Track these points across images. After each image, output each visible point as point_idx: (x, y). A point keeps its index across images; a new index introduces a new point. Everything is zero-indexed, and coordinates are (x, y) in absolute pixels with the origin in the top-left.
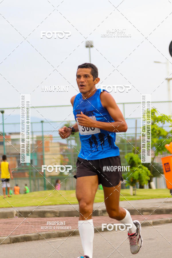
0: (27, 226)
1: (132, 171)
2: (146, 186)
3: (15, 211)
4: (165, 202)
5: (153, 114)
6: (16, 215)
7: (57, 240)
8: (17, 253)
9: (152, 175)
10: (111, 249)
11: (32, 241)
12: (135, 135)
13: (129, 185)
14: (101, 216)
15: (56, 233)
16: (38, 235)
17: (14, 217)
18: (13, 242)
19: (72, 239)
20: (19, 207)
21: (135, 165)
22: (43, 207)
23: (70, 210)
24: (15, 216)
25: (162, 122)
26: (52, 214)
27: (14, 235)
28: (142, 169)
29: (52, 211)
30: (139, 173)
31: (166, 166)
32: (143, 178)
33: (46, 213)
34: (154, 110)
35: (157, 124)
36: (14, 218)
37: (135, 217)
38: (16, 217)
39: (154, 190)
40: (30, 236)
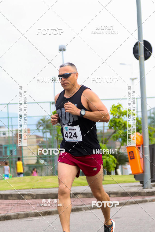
0: (7, 207)
2: (113, 172)
4: (130, 186)
5: (119, 108)
7: (34, 219)
9: (118, 163)
10: (82, 227)
11: (12, 220)
12: (103, 128)
14: (73, 198)
15: (33, 213)
16: (17, 214)
19: (47, 218)
22: (21, 190)
23: (46, 193)
25: (127, 116)
26: (30, 197)
28: (110, 157)
29: (30, 194)
30: (107, 160)
31: (130, 154)
32: (110, 165)
33: (25, 196)
34: (120, 105)
35: (123, 118)
39: (120, 176)
40: (10, 215)
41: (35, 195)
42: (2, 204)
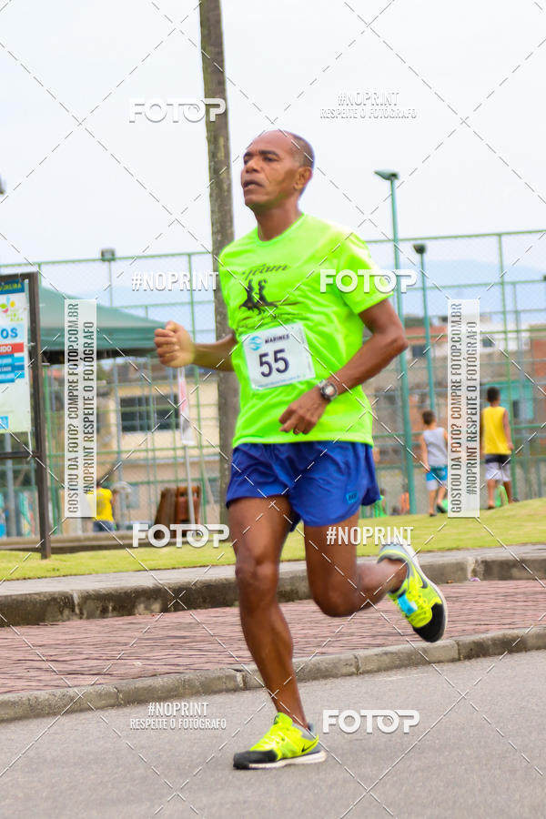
0: (509, 605)
3: (470, 559)
6: (475, 573)
8: (482, 689)
11: (529, 653)
17: (465, 579)
18: (469, 657)
20: (481, 547)
24: (469, 575)
27: (471, 634)
36: (466, 583)
38: (475, 581)
40: (522, 636)
42: (492, 596)
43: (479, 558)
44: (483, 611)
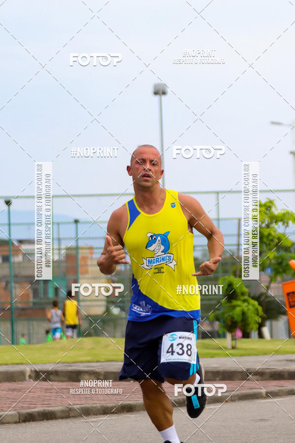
0: (48, 394)
1: (231, 306)
2: (254, 334)
3: (28, 370)
4: (288, 360)
5: (269, 209)
6: (30, 377)
7: (100, 419)
8: (31, 438)
9: (265, 315)
11: (57, 420)
12: (237, 247)
13: (226, 331)
15: (99, 408)
16: (67, 409)
17: (25, 380)
18: (25, 421)
19: (126, 417)
21: (237, 296)
22: (77, 364)
24: (27, 378)
25: (284, 223)
26: (92, 375)
27: (26, 409)
28: (249, 303)
29: (92, 370)
30: (243, 310)
31: (289, 297)
32: (250, 319)
33: (82, 375)
34: (271, 202)
35: (276, 227)
36: (26, 382)
37: (236, 384)
38: (30, 381)
39: (268, 341)
40: (54, 411)
41: (103, 373)
42: (39, 390)
43: (33, 369)
44: (33, 397)
